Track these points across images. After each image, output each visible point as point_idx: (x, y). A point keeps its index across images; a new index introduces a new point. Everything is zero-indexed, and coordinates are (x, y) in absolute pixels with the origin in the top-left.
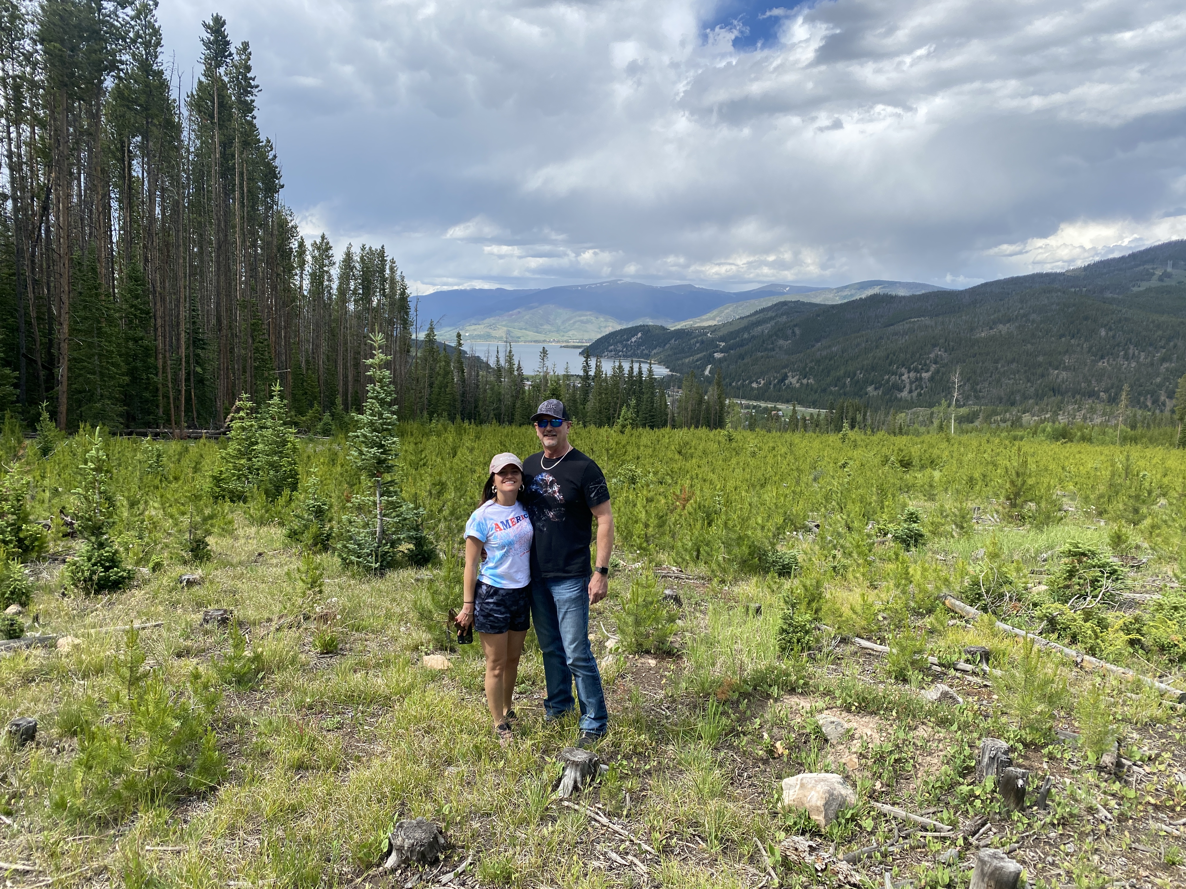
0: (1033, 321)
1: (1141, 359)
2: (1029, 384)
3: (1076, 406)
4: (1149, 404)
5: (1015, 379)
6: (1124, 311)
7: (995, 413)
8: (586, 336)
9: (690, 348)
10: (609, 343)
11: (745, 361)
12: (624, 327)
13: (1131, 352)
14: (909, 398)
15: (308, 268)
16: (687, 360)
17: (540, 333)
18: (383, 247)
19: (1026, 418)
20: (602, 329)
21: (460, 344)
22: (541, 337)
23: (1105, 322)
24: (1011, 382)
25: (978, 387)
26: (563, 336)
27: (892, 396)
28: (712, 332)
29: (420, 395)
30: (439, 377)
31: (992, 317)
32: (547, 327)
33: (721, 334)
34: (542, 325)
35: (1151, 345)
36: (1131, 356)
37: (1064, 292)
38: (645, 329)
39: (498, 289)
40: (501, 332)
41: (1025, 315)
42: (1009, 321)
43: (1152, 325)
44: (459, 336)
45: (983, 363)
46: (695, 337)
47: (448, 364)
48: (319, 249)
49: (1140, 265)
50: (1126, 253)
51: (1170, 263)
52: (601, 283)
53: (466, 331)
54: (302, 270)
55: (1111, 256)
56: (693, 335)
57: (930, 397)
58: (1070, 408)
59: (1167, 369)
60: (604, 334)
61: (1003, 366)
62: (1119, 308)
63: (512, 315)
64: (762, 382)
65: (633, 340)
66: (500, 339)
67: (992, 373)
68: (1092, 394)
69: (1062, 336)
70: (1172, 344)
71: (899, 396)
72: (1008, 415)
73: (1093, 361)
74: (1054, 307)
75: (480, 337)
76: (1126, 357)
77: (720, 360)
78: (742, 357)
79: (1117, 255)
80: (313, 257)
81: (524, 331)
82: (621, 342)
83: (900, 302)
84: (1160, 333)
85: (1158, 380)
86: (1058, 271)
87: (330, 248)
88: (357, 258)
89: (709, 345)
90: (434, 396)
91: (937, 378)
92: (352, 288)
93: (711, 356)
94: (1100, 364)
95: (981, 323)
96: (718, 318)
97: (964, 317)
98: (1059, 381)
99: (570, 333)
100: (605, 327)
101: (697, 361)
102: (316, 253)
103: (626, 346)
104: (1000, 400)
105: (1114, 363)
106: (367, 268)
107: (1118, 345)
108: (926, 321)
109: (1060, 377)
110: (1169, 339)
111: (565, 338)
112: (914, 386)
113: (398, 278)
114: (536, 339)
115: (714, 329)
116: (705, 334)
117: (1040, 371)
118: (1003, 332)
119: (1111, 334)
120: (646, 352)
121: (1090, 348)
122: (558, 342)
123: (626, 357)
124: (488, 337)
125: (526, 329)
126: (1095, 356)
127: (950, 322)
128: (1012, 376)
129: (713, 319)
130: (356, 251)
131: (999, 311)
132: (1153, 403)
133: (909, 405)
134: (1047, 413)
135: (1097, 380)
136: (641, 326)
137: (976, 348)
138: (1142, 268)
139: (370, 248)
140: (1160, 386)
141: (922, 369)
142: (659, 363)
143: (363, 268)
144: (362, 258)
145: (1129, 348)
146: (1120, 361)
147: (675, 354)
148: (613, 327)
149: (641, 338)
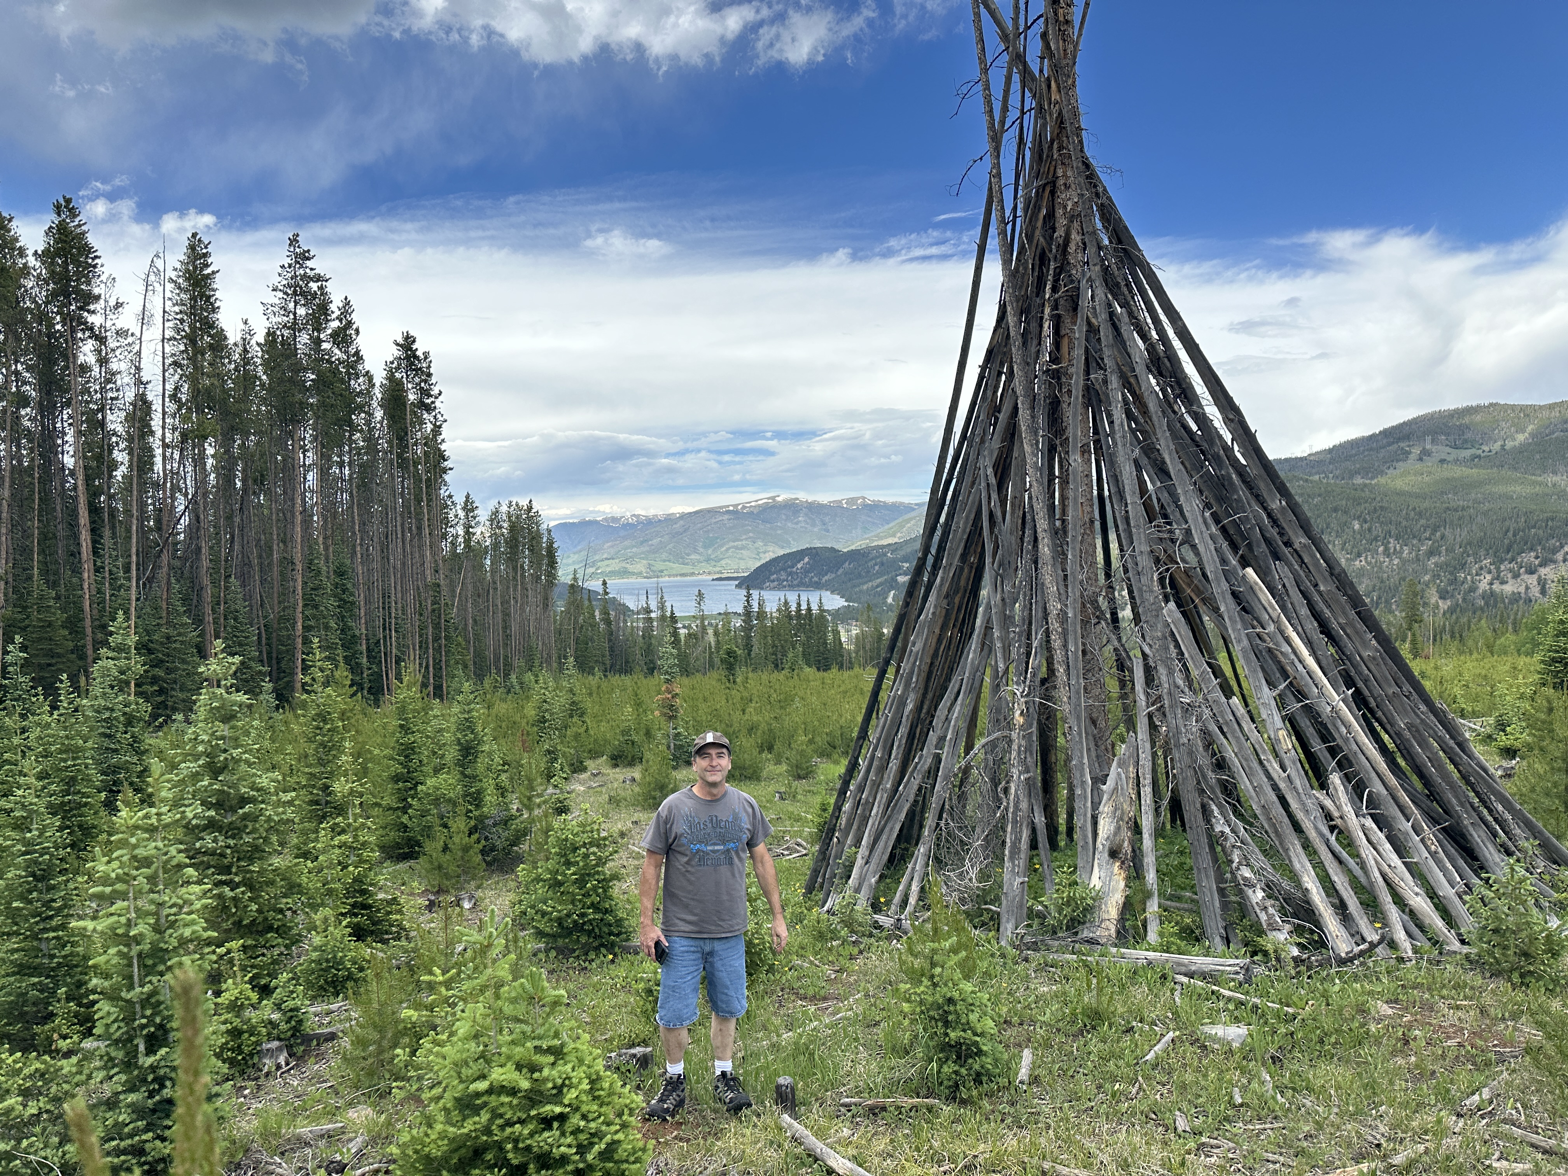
1: (1404, 555)
6: (1379, 498)
8: (743, 565)
9: (868, 572)
10: (770, 571)
12: (788, 551)
13: (1391, 546)
16: (865, 587)
17: (687, 564)
20: (762, 555)
22: (688, 569)
23: (1358, 513)
26: (715, 566)
28: (893, 552)
32: (694, 557)
33: (901, 553)
34: (688, 554)
35: (1414, 537)
36: (1392, 551)
37: (1307, 481)
38: (812, 553)
39: (633, 515)
40: (640, 566)
43: (1412, 514)
46: (873, 559)
49: (1393, 443)
51: (1429, 438)
52: (757, 501)
53: (598, 568)
56: (871, 556)
59: (1436, 564)
60: (763, 561)
62: (1373, 496)
63: (652, 545)
65: (799, 566)
70: (1438, 534)
73: (1347, 559)
75: (614, 573)
76: (1387, 553)
81: (667, 563)
82: (784, 569)
84: (1423, 522)
85: (1427, 578)
86: (1299, 455)
89: (891, 567)
93: (894, 580)
94: (1357, 563)
96: (899, 535)
99: (723, 562)
100: (765, 553)
101: (877, 587)
103: (791, 574)
107: (1376, 539)
110: (1435, 530)
111: (718, 569)
114: (683, 572)
115: (893, 548)
116: (885, 555)
119: (1366, 526)
120: (816, 579)
121: (1344, 544)
122: (709, 573)
123: (792, 587)
124: (624, 573)
125: (668, 560)
126: (1351, 553)
129: (891, 535)
136: (807, 549)
138: (1396, 446)
142: (832, 592)
145: (1389, 542)
146: (1380, 557)
147: (850, 580)
148: (773, 552)
149: (808, 563)
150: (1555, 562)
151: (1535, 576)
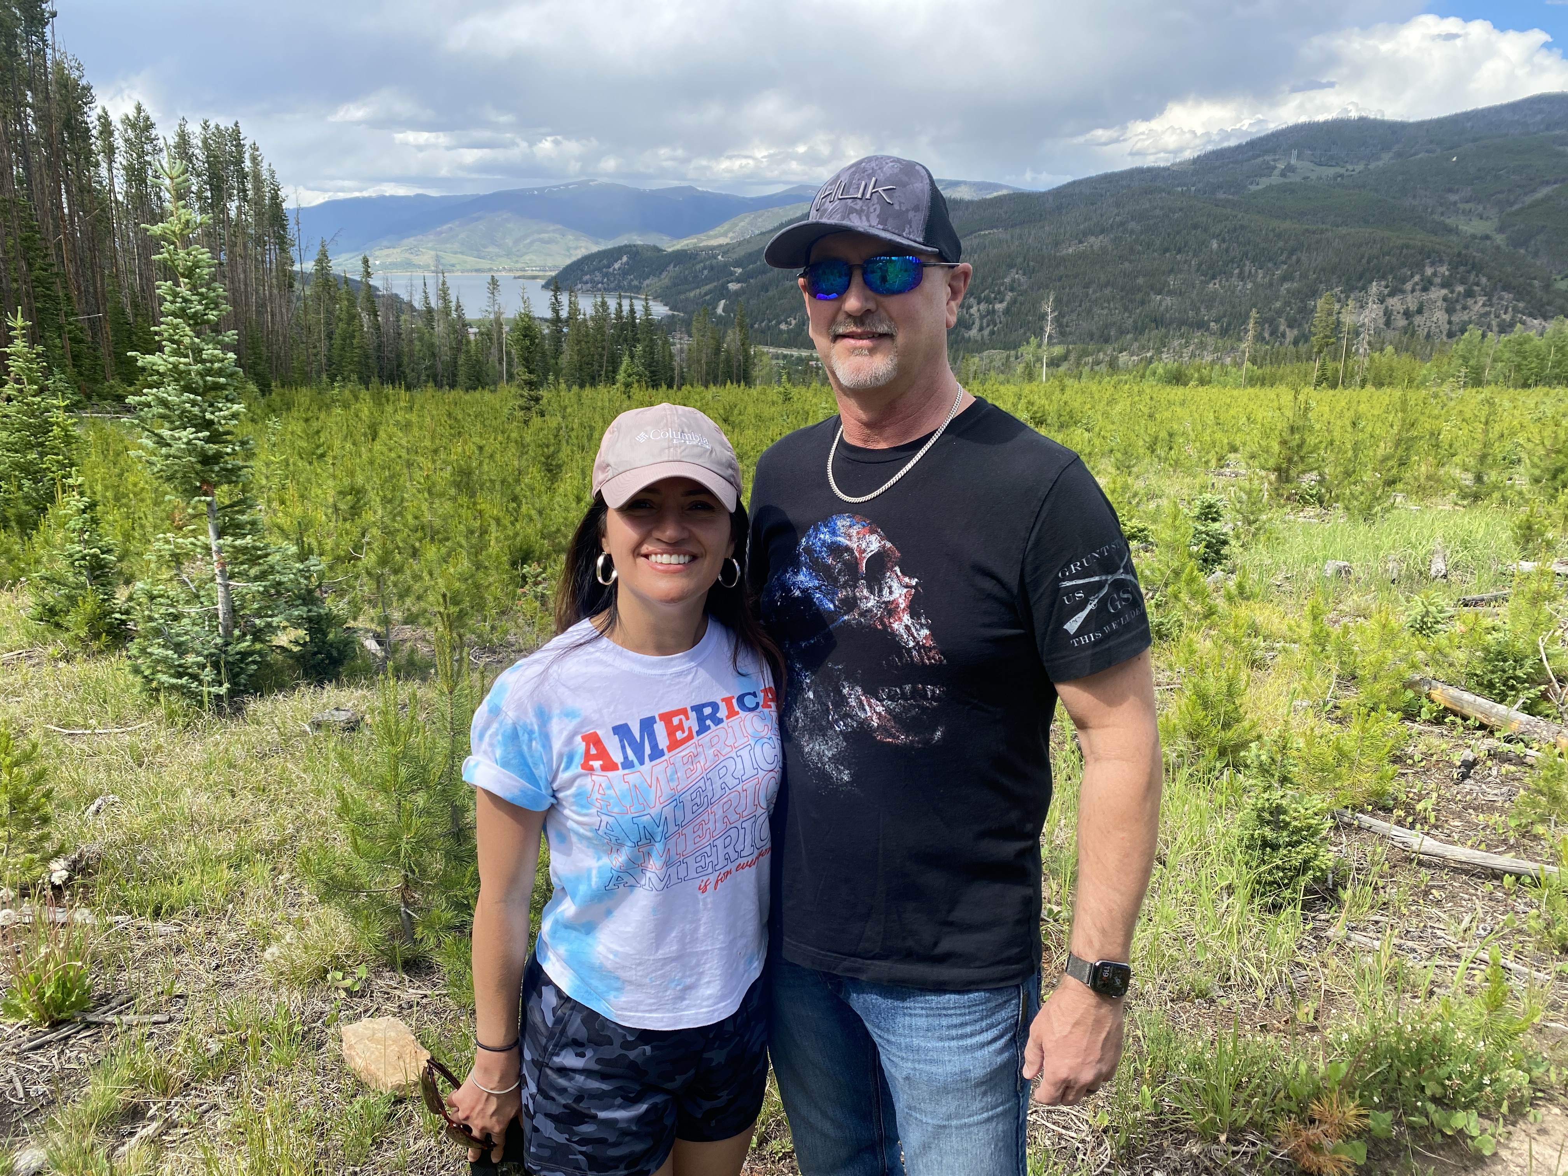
0: (1132, 232)
1: (1259, 279)
2: (1126, 315)
3: (1183, 341)
4: (1267, 335)
5: (1110, 310)
6: (1240, 216)
7: (1085, 353)
8: (550, 263)
9: (696, 277)
10: (582, 270)
11: (770, 294)
12: (602, 247)
13: (1247, 269)
14: (979, 338)
15: (120, 159)
16: (692, 294)
17: (483, 258)
18: (236, 125)
19: (1123, 357)
20: (572, 251)
21: (368, 274)
22: (485, 264)
23: (1218, 231)
24: (1105, 312)
25: (1065, 320)
26: (517, 262)
27: (958, 335)
28: (724, 254)
29: (315, 351)
30: (340, 324)
31: (1082, 227)
32: (492, 249)
33: (734, 256)
34: (485, 247)
35: (1270, 260)
36: (1247, 274)
37: (1169, 193)
38: (631, 251)
39: (418, 195)
40: (427, 257)
41: (1122, 224)
42: (1102, 231)
43: (1271, 235)
44: (366, 261)
45: (1071, 288)
46: (701, 262)
47: (352, 304)
48: (133, 126)
49: (1259, 156)
50: (1244, 141)
51: (1295, 153)
52: (567, 185)
53: (376, 258)
54: (111, 161)
55: (1226, 144)
56: (699, 259)
57: (1005, 335)
58: (1176, 343)
59: (1288, 291)
60: (574, 259)
61: (1095, 292)
62: (1234, 213)
63: (441, 233)
64: (793, 322)
65: (617, 266)
66: (426, 267)
67: (1081, 301)
68: (1201, 325)
69: (1166, 250)
70: (1294, 258)
71: (966, 335)
72: (1101, 355)
73: (1202, 282)
74: (1158, 212)
75: (395, 265)
76: (1241, 277)
77: (737, 293)
78: (765, 288)
79: (1233, 143)
80: (126, 141)
81: (459, 256)
82: (600, 269)
83: (967, 208)
84: (1281, 244)
85: (1278, 304)
86: (1162, 164)
87: (152, 125)
88: (197, 141)
89: (721, 272)
90: (336, 352)
91: (1014, 309)
92: (194, 188)
93: (724, 287)
94: (1211, 285)
95: (1068, 235)
96: (731, 235)
97: (1047, 228)
98: (1162, 308)
99: (527, 258)
100: (576, 248)
101: (706, 295)
102: (131, 134)
103: (606, 275)
104: (1091, 336)
105: (1227, 284)
106: (215, 157)
107: (1232, 261)
108: (999, 233)
109: (1164, 304)
110: (1291, 254)
111: (519, 266)
112: (985, 321)
113: (265, 175)
114: (478, 267)
115: (726, 250)
116: (715, 257)
117: (1139, 297)
118: (1095, 247)
119: (1224, 246)
120: (636, 283)
121: (1200, 265)
122: (510, 270)
123: (608, 290)
124: (408, 265)
125: (462, 253)
126: (1205, 276)
127: (1030, 234)
128: (1106, 305)
129: (725, 234)
130: (194, 129)
131: (1090, 219)
132: (1271, 334)
133: (980, 347)
134: (1148, 351)
135: (1207, 307)
136: (626, 246)
137: (1062, 268)
138: (1261, 159)
139: (217, 127)
140: (1279, 312)
141: (995, 298)
142: (655, 299)
143: (207, 157)
144: (205, 141)
145: (1245, 265)
146: (1234, 281)
147: (675, 285)
148: (586, 248)
149: (627, 263)
150: (1402, 292)
151: (1383, 307)
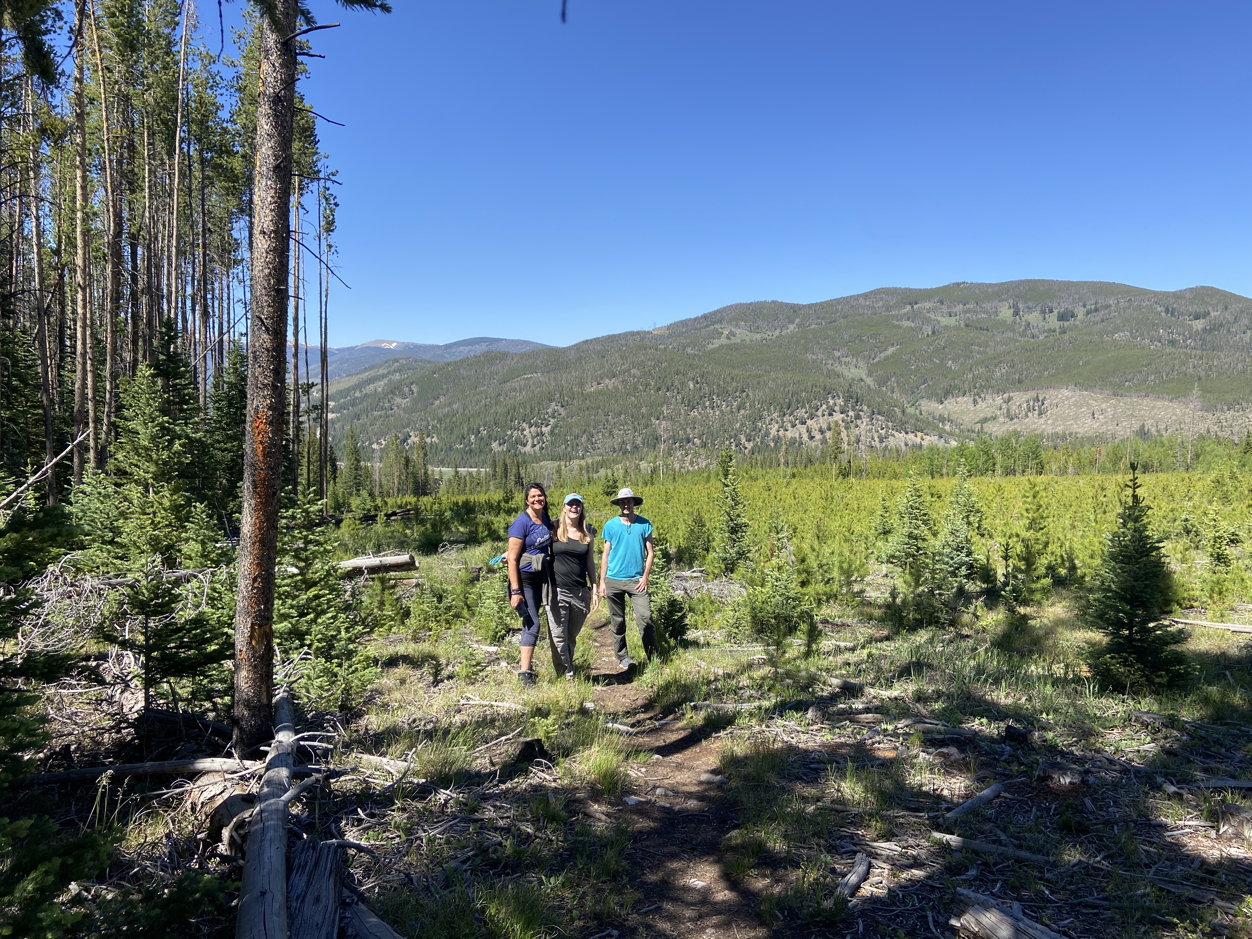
1: (723, 408)
4: (733, 447)
5: (625, 431)
6: (705, 365)
13: (714, 402)
14: (532, 453)
23: (692, 376)
27: (516, 451)
31: (599, 373)
35: (729, 395)
36: (715, 405)
37: (655, 349)
41: (627, 371)
42: (613, 376)
49: (711, 324)
50: (698, 315)
51: (732, 322)
55: (687, 317)
57: (551, 450)
61: (613, 418)
62: (701, 363)
67: (604, 425)
69: (659, 389)
73: (686, 411)
74: (650, 363)
79: (691, 316)
83: (514, 358)
86: (646, 330)
91: (556, 431)
94: (692, 413)
95: (589, 379)
97: (573, 374)
98: (660, 429)
104: (614, 450)
105: (703, 412)
107: (704, 396)
108: (539, 376)
109: (662, 426)
112: (536, 440)
117: (644, 421)
118: (609, 387)
119: (697, 386)
121: (683, 399)
126: (687, 406)
127: (562, 378)
128: (622, 427)
131: (604, 367)
137: (588, 402)
138: (712, 327)
141: (542, 424)
145: (713, 399)
146: (709, 410)
151: (805, 426)
